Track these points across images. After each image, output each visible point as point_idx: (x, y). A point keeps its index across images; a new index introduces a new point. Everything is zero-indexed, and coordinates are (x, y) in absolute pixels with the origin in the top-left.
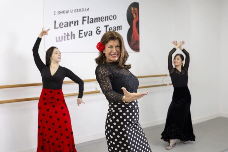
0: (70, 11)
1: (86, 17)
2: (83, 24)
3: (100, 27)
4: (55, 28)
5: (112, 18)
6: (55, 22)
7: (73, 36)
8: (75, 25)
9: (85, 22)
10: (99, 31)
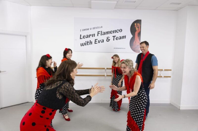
0: (90, 29)
1: (100, 32)
2: (98, 35)
3: (109, 37)
4: (80, 39)
5: (119, 31)
6: (81, 35)
7: (91, 43)
8: (92, 36)
9: (99, 35)
10: (108, 40)
